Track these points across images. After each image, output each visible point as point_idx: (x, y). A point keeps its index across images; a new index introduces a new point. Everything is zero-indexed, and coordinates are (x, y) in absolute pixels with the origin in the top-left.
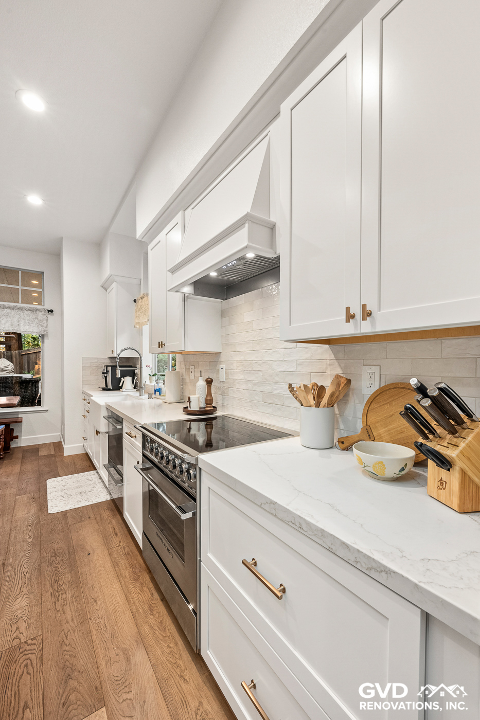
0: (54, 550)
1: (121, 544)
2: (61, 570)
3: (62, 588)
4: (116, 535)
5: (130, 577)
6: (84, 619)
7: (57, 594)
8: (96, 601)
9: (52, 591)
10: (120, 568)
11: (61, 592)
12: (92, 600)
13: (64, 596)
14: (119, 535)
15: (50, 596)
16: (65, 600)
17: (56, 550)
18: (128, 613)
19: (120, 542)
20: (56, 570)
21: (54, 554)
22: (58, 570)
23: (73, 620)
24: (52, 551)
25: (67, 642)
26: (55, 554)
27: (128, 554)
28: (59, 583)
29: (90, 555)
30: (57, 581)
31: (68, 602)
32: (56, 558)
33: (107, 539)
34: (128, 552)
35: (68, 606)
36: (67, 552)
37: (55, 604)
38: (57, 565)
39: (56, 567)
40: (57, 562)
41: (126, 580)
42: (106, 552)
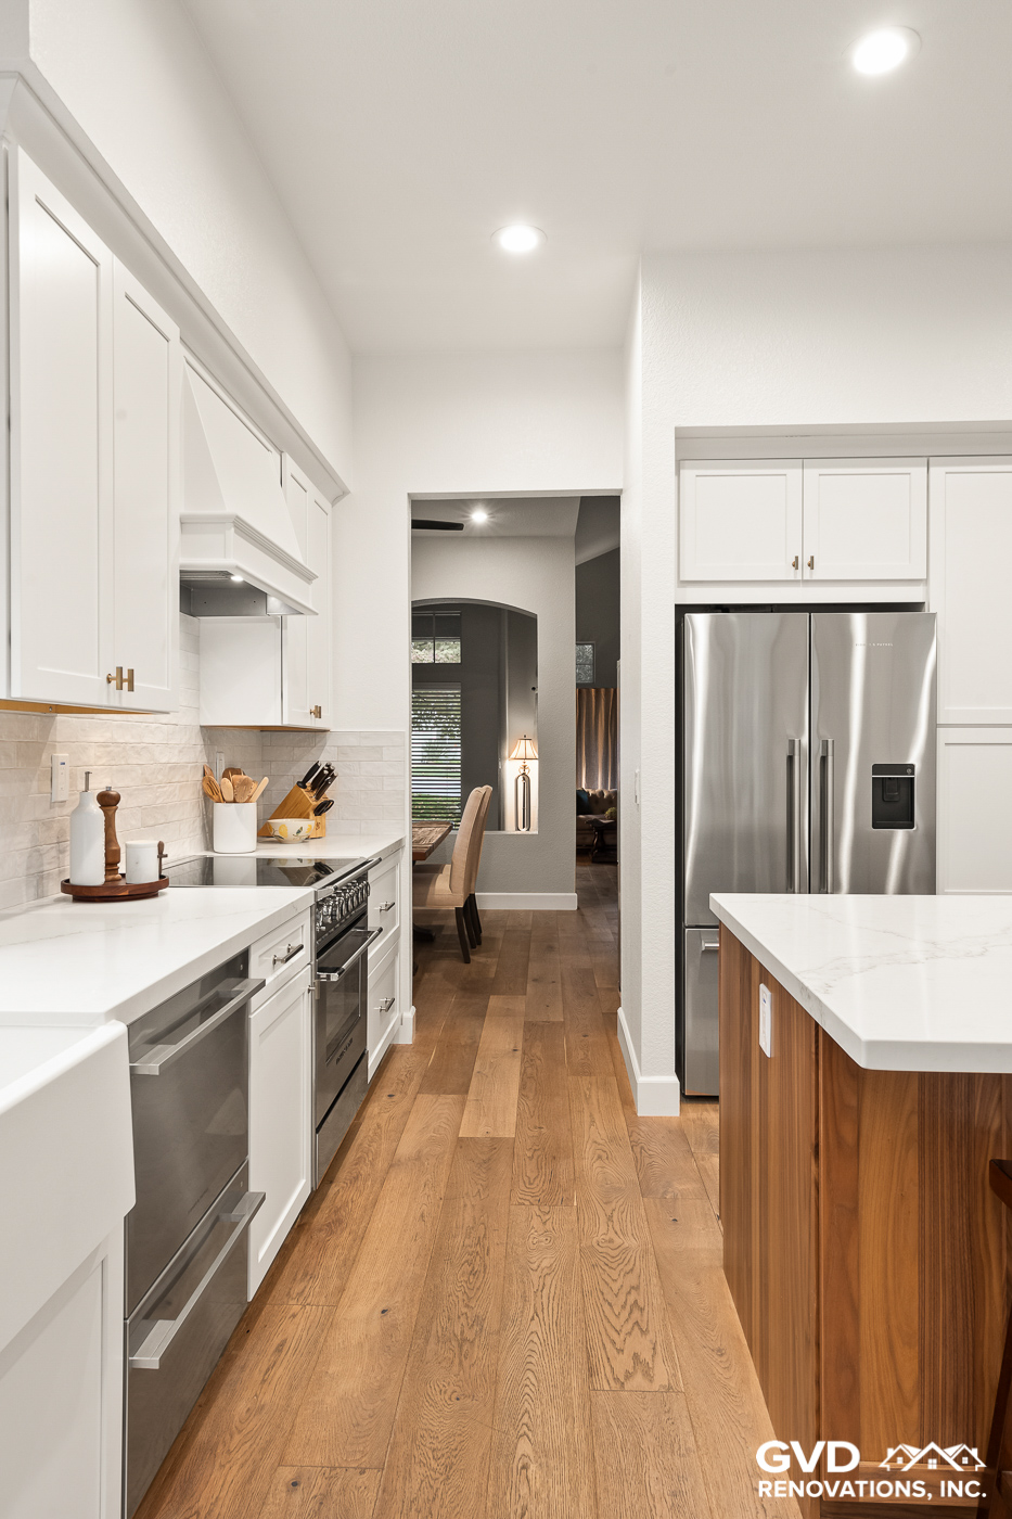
0: (461, 1363)
1: (296, 1308)
2: (460, 1294)
3: (467, 1257)
4: (282, 1345)
5: (342, 1231)
6: (449, 1201)
7: (478, 1249)
8: (422, 1216)
9: (486, 1257)
10: (346, 1252)
11: (470, 1250)
12: (426, 1219)
13: (467, 1242)
14: (277, 1341)
15: (491, 1249)
16: (468, 1236)
17: (457, 1361)
18: (387, 1186)
19: (294, 1316)
20: (469, 1299)
21: (465, 1348)
22: (465, 1297)
23: (465, 1206)
24: (466, 1364)
25: (479, 1187)
26: (461, 1347)
27: (306, 1274)
28: (470, 1269)
29: (383, 1307)
30: (473, 1273)
31: (464, 1230)
32: (462, 1332)
33: (316, 1341)
34: (302, 1280)
35: (466, 1225)
36: (432, 1340)
37: (485, 1235)
38: (464, 1310)
39: (467, 1306)
40: (463, 1319)
41: (354, 1227)
42: (345, 1300)
